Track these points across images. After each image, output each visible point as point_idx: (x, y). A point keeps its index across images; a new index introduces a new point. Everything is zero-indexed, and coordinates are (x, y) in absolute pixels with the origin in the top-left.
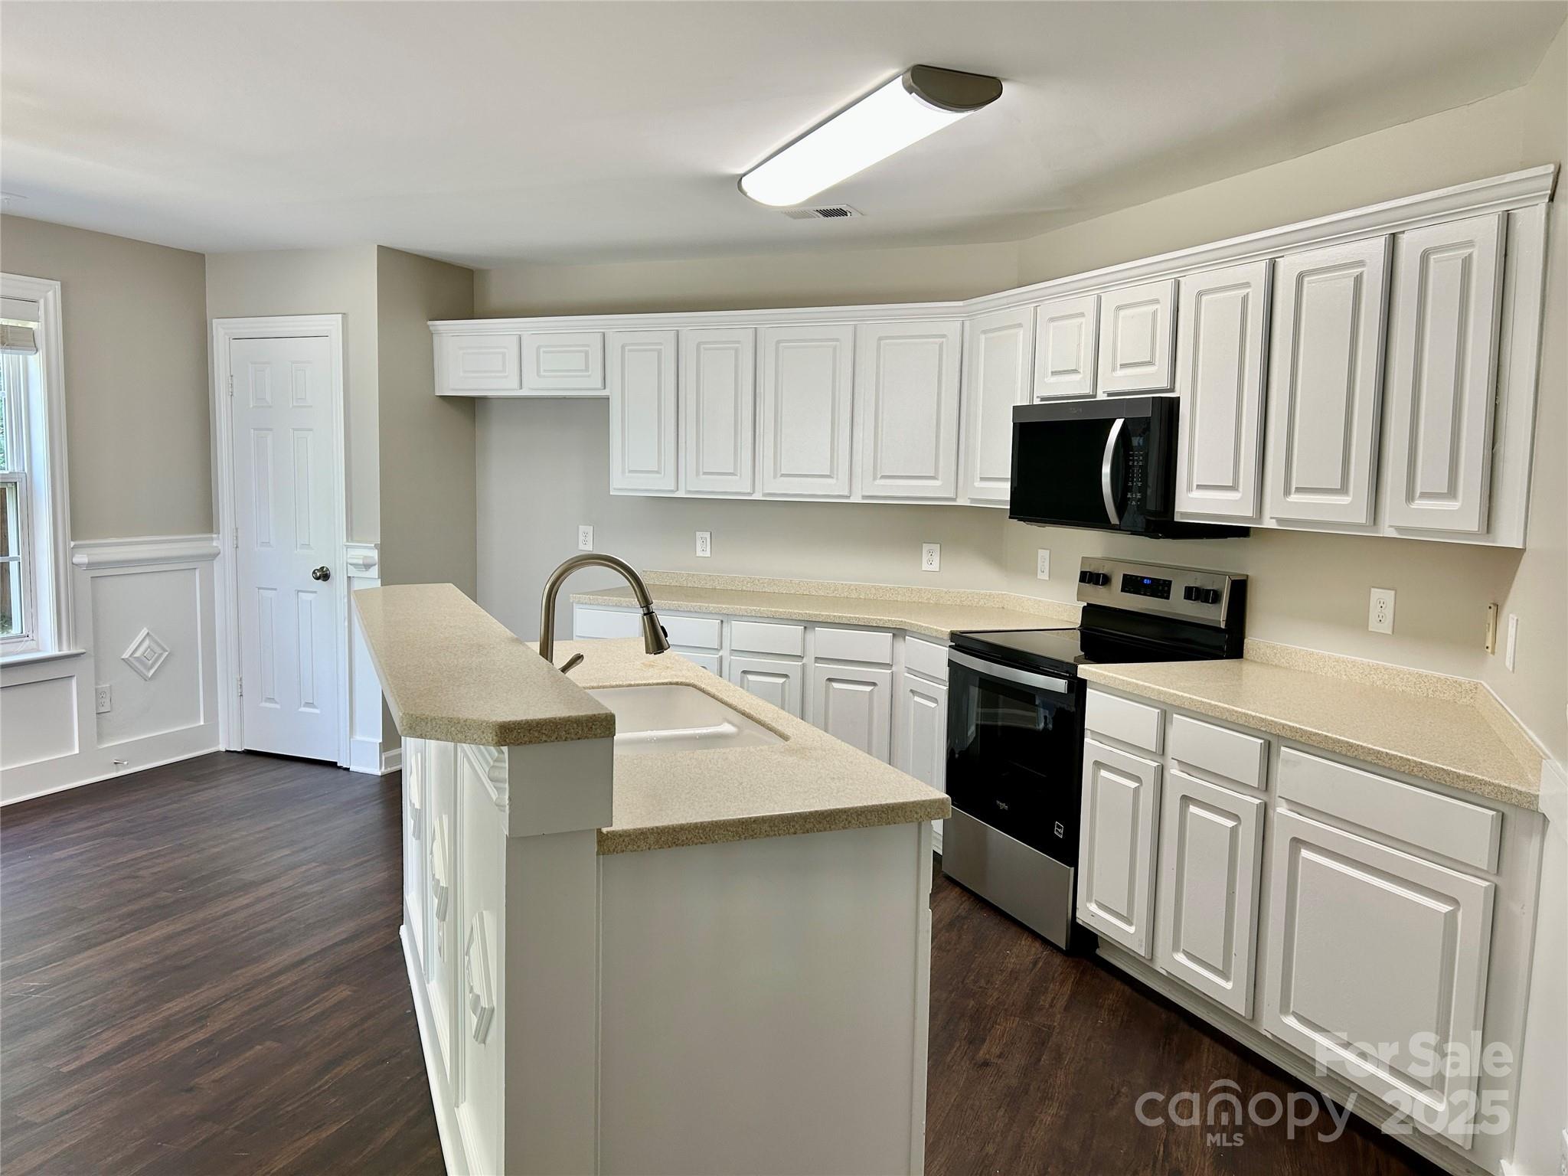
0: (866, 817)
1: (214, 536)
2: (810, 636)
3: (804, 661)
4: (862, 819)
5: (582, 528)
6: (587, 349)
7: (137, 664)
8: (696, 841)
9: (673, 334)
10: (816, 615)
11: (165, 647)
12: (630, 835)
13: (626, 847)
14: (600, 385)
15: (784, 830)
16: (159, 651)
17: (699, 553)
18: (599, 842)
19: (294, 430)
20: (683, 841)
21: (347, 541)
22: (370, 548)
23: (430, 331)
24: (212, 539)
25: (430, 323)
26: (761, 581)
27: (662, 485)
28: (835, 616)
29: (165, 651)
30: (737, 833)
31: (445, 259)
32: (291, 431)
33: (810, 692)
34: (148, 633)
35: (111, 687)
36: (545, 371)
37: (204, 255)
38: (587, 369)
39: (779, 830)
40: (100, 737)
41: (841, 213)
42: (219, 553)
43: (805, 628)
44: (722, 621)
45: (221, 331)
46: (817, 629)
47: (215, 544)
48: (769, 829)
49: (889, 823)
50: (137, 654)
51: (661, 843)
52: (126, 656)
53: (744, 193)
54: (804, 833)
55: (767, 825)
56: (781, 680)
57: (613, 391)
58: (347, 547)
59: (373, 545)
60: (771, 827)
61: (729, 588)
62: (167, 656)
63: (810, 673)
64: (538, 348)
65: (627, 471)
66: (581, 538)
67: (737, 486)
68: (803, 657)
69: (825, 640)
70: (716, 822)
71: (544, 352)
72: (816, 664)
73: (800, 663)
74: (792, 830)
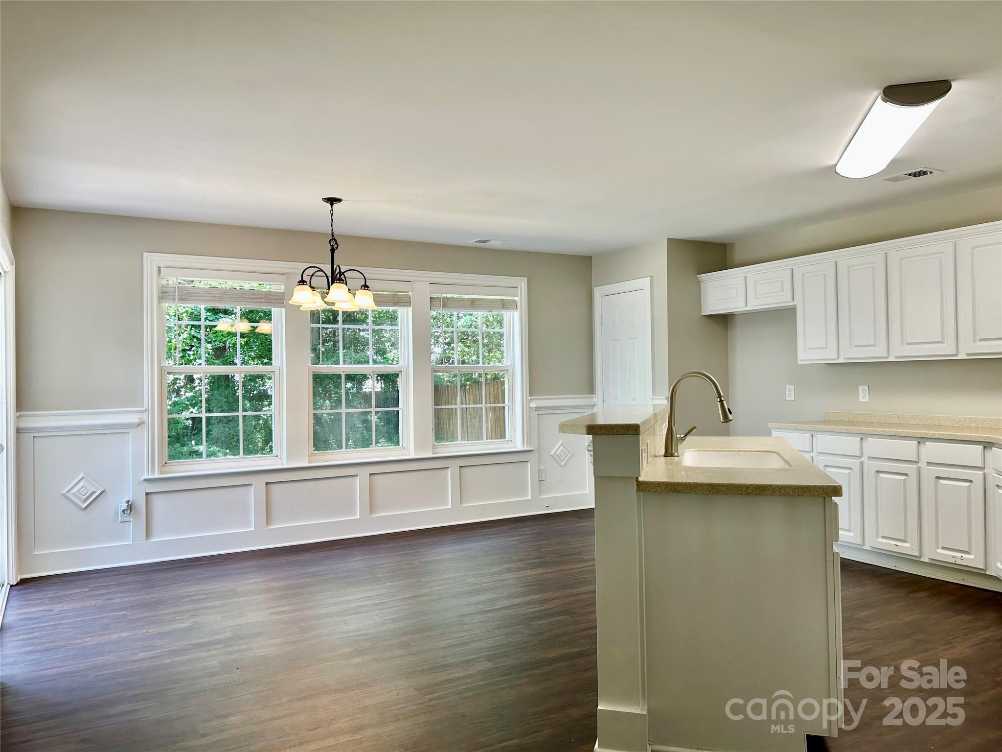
0: (785, 490)
1: (594, 396)
2: (922, 447)
3: (919, 465)
4: (782, 491)
5: (788, 387)
6: (782, 279)
7: (557, 458)
8: (686, 491)
9: (833, 264)
10: (925, 434)
11: (570, 450)
12: (652, 484)
13: (651, 489)
14: (790, 299)
15: (735, 492)
16: (567, 452)
17: (861, 400)
18: (637, 485)
19: (629, 339)
20: (679, 490)
21: (653, 396)
22: (663, 399)
23: (699, 280)
24: (593, 397)
25: (698, 276)
26: (904, 417)
27: (830, 355)
28: (938, 434)
29: (570, 453)
30: (708, 490)
31: (710, 240)
32: (628, 340)
33: (924, 486)
34: (562, 443)
35: (545, 468)
36: (760, 295)
37: (591, 257)
38: (783, 291)
39: (732, 491)
40: (540, 492)
41: (925, 173)
42: (596, 405)
43: (919, 442)
44: (862, 439)
45: (598, 292)
46: (926, 443)
47: (594, 400)
48: (726, 490)
49: (799, 495)
50: (557, 453)
51: (668, 490)
52: (552, 454)
53: (839, 174)
54: (746, 494)
55: (725, 488)
56: (904, 477)
57: (798, 302)
58: (653, 399)
59: (664, 397)
60: (727, 489)
61: (882, 421)
62: (571, 456)
63: (923, 472)
64: (755, 282)
65: (807, 349)
66: (787, 393)
67: (877, 353)
68: (918, 462)
69: (931, 450)
70: (697, 483)
71: (759, 284)
72: (928, 467)
73: (916, 466)
74: (740, 492)
